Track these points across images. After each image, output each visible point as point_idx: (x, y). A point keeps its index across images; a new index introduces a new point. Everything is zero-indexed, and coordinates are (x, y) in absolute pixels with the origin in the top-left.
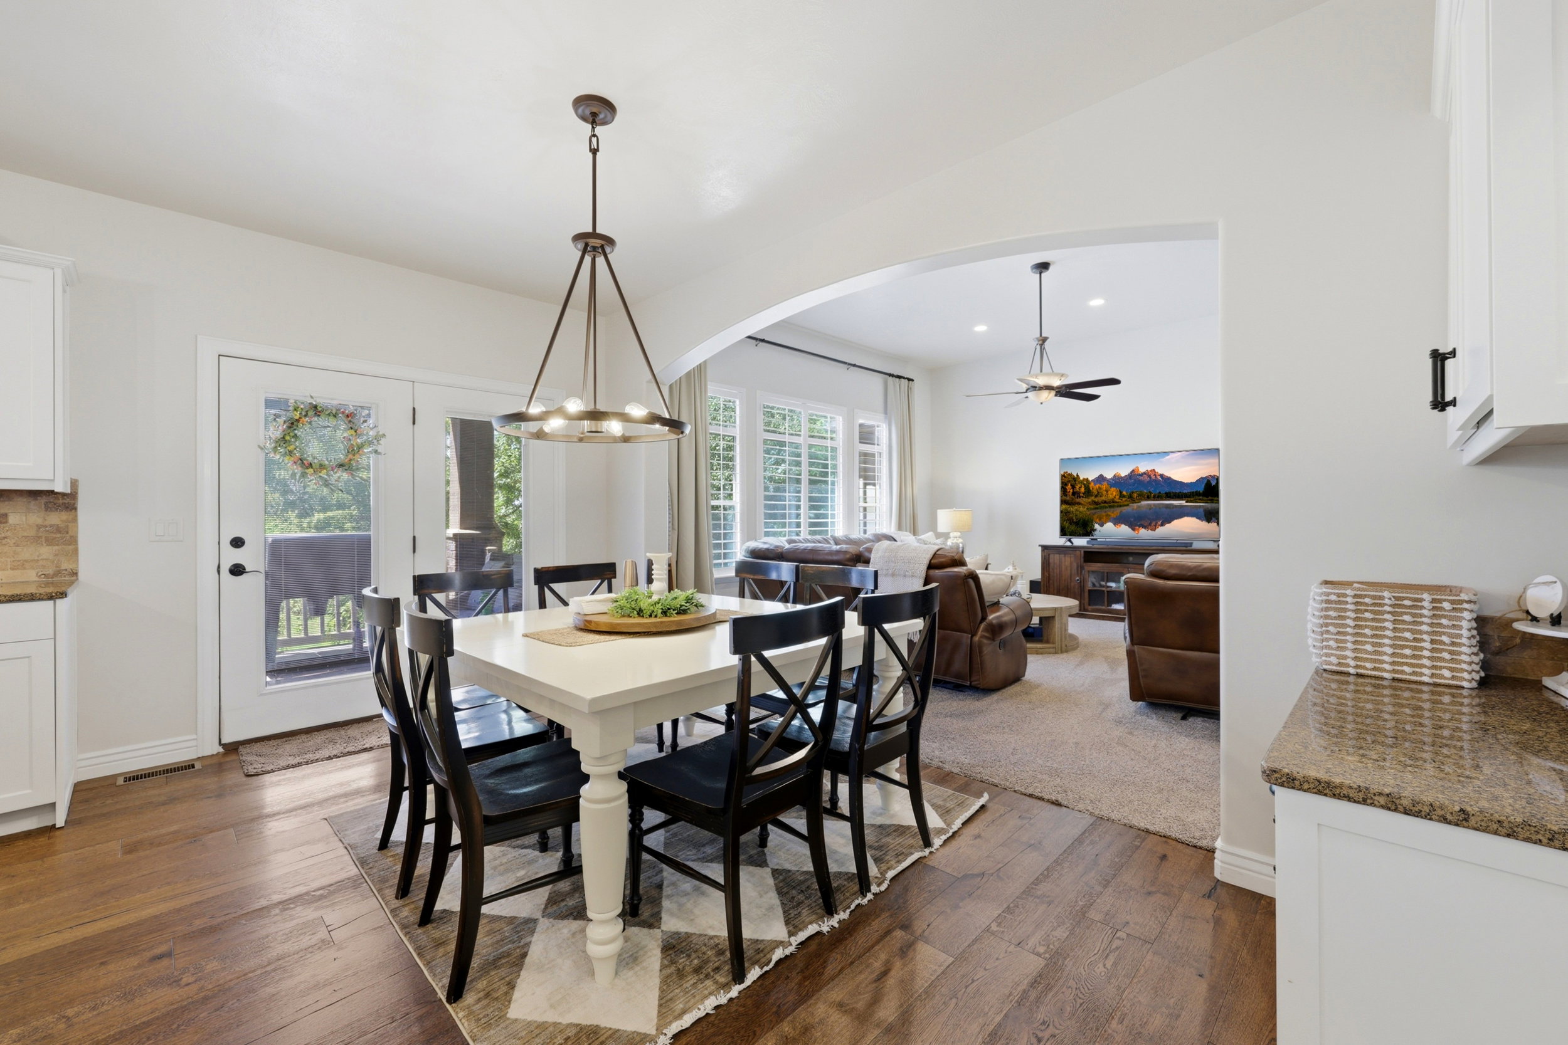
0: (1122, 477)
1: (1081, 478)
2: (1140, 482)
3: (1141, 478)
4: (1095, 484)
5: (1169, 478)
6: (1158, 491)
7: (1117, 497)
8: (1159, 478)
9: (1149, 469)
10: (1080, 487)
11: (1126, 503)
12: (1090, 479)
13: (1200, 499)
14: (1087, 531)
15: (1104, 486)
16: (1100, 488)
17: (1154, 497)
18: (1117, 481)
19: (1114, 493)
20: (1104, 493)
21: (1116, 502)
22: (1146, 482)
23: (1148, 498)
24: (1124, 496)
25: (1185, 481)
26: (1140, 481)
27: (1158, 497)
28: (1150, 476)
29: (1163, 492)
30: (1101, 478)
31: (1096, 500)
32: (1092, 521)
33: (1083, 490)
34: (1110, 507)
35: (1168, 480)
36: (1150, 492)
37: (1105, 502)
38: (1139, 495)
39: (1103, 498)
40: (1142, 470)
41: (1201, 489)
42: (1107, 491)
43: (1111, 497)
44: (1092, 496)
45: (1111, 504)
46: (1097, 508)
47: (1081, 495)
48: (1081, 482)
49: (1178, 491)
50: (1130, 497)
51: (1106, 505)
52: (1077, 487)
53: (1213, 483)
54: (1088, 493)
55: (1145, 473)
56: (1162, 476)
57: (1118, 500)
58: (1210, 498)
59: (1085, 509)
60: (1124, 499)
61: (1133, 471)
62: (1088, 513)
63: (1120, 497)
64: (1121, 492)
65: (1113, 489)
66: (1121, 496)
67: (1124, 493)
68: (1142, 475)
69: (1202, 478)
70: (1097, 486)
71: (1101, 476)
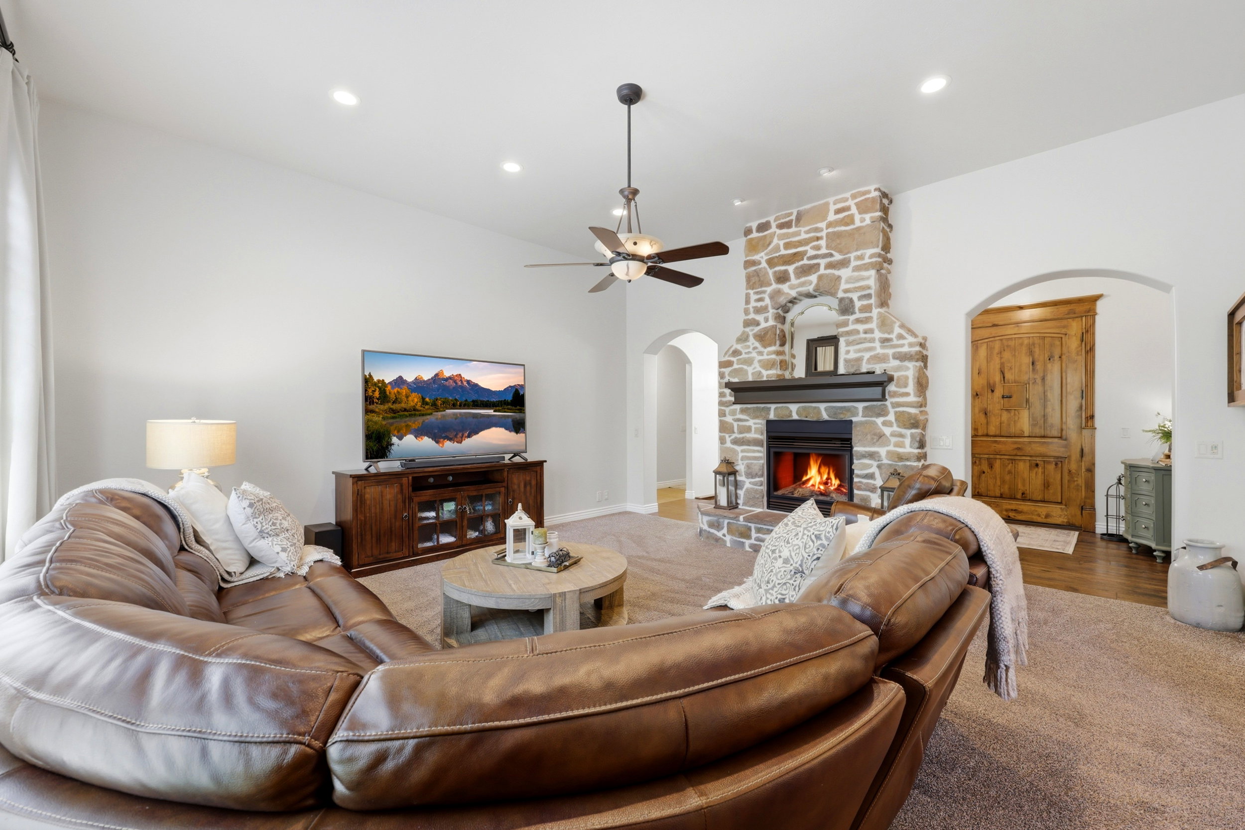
0: (424, 381)
1: (375, 380)
2: (445, 388)
3: (447, 383)
4: (393, 388)
5: (476, 385)
6: (464, 399)
7: (419, 404)
8: (465, 383)
9: (455, 374)
10: (374, 391)
11: (429, 411)
12: (387, 381)
13: (508, 409)
14: (382, 447)
15: (404, 391)
16: (398, 392)
17: (460, 406)
18: (419, 386)
19: (416, 400)
20: (404, 398)
21: (418, 410)
22: (451, 387)
23: (454, 406)
24: (427, 404)
25: (493, 390)
26: (444, 386)
27: (465, 405)
28: (455, 382)
29: (470, 400)
30: (400, 381)
31: (394, 407)
32: (389, 434)
33: (377, 394)
34: (411, 415)
35: (475, 387)
36: (456, 400)
37: (405, 410)
38: (444, 403)
39: (403, 405)
40: (447, 374)
41: (509, 398)
42: (407, 397)
43: (412, 404)
44: (388, 402)
45: (412, 412)
46: (393, 418)
47: (375, 400)
48: (375, 384)
49: (485, 399)
50: (434, 404)
51: (406, 413)
52: (370, 391)
53: (521, 393)
54: (384, 397)
55: (450, 378)
56: (468, 382)
57: (420, 408)
58: (518, 407)
59: (381, 419)
60: (427, 407)
61: (437, 375)
62: (384, 423)
63: (423, 404)
64: (423, 399)
65: (413, 394)
66: (424, 402)
67: (427, 399)
68: (447, 379)
69: (510, 387)
70: (396, 390)
71: (400, 377)
